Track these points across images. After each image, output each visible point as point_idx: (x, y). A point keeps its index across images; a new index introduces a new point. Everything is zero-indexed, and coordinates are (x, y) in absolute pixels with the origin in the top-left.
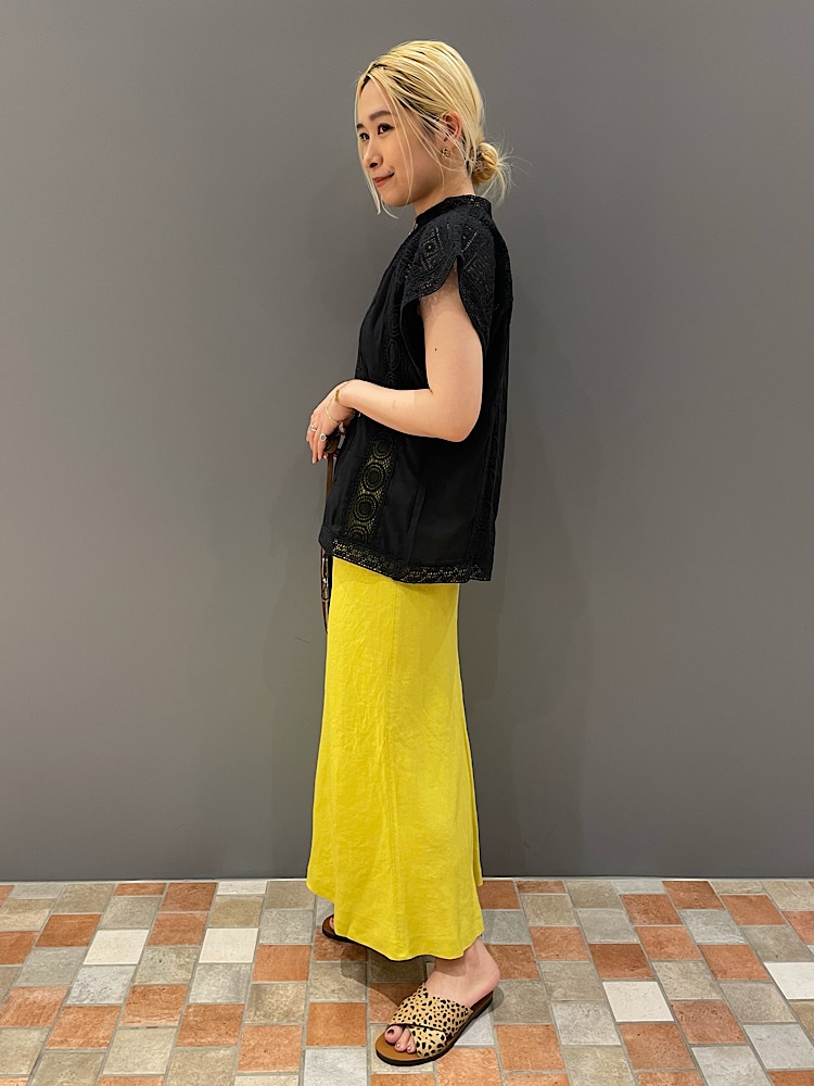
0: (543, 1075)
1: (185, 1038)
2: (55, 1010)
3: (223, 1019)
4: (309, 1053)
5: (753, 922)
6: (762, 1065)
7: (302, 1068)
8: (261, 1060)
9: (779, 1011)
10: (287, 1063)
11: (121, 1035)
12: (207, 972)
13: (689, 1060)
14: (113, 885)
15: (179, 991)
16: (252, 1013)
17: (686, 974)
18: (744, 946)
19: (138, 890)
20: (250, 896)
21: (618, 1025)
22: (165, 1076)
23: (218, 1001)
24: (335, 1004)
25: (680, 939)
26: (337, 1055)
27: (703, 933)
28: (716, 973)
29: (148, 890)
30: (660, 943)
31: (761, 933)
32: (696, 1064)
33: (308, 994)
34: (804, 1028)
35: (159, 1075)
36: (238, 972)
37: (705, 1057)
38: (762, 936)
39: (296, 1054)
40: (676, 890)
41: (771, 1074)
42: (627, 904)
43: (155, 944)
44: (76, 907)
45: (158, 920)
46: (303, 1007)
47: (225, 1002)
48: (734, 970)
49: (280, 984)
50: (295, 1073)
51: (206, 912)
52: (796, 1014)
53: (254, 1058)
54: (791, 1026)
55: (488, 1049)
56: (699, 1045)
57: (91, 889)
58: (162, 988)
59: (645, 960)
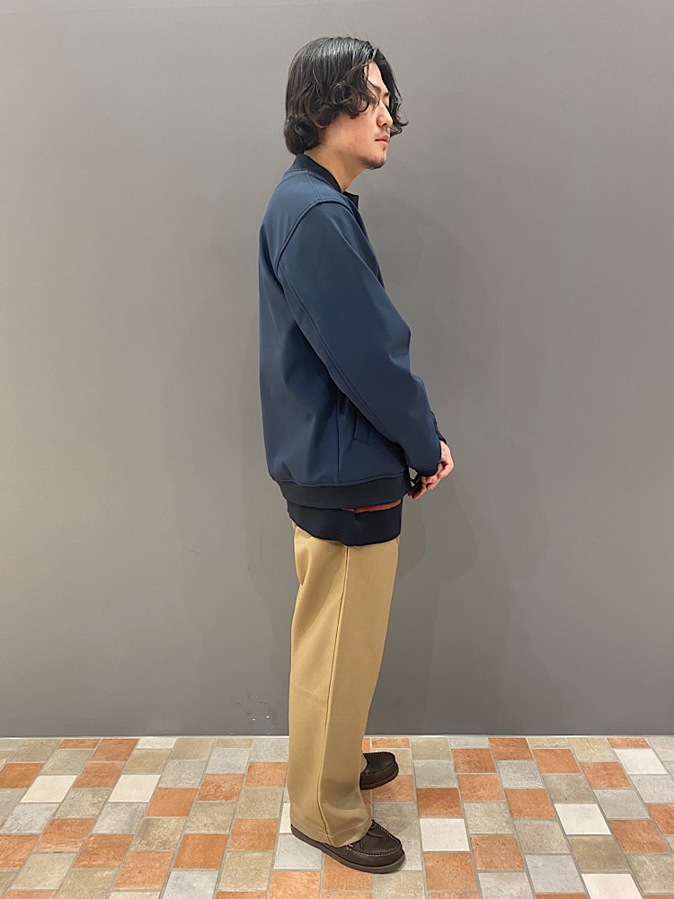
3: (115, 846)
4: (173, 874)
5: (554, 772)
7: (164, 885)
8: (134, 880)
9: (557, 844)
12: (112, 809)
18: (541, 790)
21: (424, 853)
23: (115, 832)
25: (491, 785)
28: (513, 812)
29: (84, 745)
30: (474, 788)
31: (558, 780)
33: (185, 827)
34: (574, 859)
36: (136, 809)
38: (559, 782)
40: (497, 745)
42: (456, 756)
43: (78, 787)
47: (119, 832)
49: (165, 819)
50: (159, 890)
53: (130, 877)
54: (565, 856)
55: (314, 872)
56: (485, 871)
57: (42, 743)
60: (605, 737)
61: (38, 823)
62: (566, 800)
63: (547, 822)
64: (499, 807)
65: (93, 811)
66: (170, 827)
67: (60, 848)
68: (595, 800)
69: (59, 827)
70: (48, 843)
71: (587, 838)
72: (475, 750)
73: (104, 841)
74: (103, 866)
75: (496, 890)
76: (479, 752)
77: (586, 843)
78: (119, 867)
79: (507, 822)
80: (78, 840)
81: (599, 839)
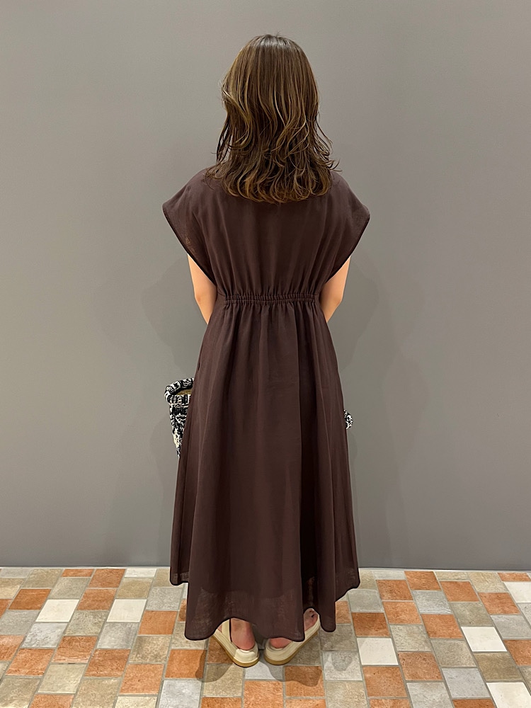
0: (309, 700)
1: (91, 671)
2: (14, 651)
3: (116, 658)
4: (166, 682)
6: (450, 695)
7: (160, 692)
8: (135, 687)
10: (151, 689)
11: (53, 668)
13: (404, 692)
14: (62, 570)
15: (92, 640)
16: (134, 656)
17: (410, 634)
19: (76, 574)
20: (145, 578)
21: (362, 667)
22: (75, 695)
23: (115, 647)
24: (187, 650)
26: (183, 684)
27: (425, 606)
29: (82, 574)
30: (397, 613)
31: (463, 608)
32: (408, 693)
33: (171, 643)
35: (71, 694)
37: (414, 689)
38: (463, 609)
39: (157, 683)
40: (411, 577)
41: (454, 701)
42: (380, 586)
43: (81, 609)
44: (36, 584)
45: (85, 593)
46: (166, 652)
48: (441, 631)
49: (155, 636)
51: (116, 589)
52: (477, 662)
56: (412, 682)
57: (47, 572)
58: (81, 638)
59: (386, 624)
60: (496, 572)
61: (52, 640)
62: (470, 624)
63: (457, 642)
64: (418, 629)
65: (96, 630)
66: (159, 644)
67: (72, 660)
68: (492, 624)
69: (70, 643)
70: (62, 656)
71: (489, 655)
72: (395, 581)
73: (107, 655)
74: (109, 676)
75: (422, 696)
76: (398, 583)
77: (488, 659)
78: (122, 676)
79: (426, 642)
80: (87, 654)
81: (498, 655)
